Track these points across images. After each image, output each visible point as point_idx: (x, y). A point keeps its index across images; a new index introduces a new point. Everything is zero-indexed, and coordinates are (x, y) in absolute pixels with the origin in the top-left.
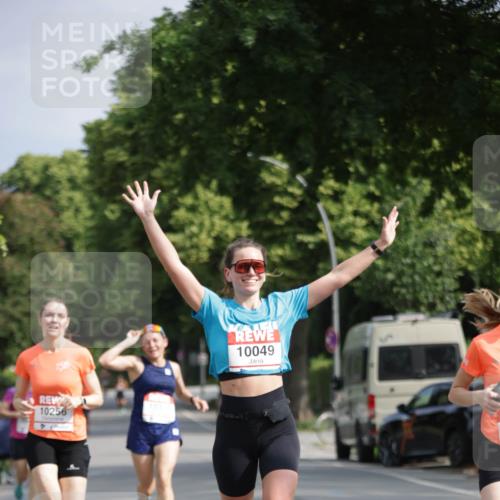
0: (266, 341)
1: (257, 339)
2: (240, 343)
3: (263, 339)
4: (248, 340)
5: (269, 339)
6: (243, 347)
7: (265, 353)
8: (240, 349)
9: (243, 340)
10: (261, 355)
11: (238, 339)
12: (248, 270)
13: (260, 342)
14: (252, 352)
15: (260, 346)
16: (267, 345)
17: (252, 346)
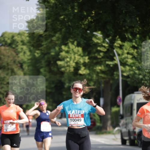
0: (79, 117)
1: (76, 117)
2: (71, 118)
3: (78, 117)
4: (73, 117)
5: (80, 117)
6: (72, 119)
7: (78, 121)
8: (71, 119)
9: (72, 117)
10: (77, 122)
11: (71, 116)
12: (77, 90)
13: (77, 117)
14: (75, 120)
15: (77, 119)
16: (79, 118)
17: (74, 119)
